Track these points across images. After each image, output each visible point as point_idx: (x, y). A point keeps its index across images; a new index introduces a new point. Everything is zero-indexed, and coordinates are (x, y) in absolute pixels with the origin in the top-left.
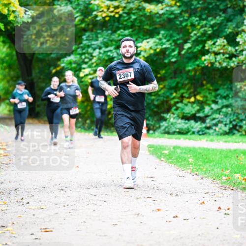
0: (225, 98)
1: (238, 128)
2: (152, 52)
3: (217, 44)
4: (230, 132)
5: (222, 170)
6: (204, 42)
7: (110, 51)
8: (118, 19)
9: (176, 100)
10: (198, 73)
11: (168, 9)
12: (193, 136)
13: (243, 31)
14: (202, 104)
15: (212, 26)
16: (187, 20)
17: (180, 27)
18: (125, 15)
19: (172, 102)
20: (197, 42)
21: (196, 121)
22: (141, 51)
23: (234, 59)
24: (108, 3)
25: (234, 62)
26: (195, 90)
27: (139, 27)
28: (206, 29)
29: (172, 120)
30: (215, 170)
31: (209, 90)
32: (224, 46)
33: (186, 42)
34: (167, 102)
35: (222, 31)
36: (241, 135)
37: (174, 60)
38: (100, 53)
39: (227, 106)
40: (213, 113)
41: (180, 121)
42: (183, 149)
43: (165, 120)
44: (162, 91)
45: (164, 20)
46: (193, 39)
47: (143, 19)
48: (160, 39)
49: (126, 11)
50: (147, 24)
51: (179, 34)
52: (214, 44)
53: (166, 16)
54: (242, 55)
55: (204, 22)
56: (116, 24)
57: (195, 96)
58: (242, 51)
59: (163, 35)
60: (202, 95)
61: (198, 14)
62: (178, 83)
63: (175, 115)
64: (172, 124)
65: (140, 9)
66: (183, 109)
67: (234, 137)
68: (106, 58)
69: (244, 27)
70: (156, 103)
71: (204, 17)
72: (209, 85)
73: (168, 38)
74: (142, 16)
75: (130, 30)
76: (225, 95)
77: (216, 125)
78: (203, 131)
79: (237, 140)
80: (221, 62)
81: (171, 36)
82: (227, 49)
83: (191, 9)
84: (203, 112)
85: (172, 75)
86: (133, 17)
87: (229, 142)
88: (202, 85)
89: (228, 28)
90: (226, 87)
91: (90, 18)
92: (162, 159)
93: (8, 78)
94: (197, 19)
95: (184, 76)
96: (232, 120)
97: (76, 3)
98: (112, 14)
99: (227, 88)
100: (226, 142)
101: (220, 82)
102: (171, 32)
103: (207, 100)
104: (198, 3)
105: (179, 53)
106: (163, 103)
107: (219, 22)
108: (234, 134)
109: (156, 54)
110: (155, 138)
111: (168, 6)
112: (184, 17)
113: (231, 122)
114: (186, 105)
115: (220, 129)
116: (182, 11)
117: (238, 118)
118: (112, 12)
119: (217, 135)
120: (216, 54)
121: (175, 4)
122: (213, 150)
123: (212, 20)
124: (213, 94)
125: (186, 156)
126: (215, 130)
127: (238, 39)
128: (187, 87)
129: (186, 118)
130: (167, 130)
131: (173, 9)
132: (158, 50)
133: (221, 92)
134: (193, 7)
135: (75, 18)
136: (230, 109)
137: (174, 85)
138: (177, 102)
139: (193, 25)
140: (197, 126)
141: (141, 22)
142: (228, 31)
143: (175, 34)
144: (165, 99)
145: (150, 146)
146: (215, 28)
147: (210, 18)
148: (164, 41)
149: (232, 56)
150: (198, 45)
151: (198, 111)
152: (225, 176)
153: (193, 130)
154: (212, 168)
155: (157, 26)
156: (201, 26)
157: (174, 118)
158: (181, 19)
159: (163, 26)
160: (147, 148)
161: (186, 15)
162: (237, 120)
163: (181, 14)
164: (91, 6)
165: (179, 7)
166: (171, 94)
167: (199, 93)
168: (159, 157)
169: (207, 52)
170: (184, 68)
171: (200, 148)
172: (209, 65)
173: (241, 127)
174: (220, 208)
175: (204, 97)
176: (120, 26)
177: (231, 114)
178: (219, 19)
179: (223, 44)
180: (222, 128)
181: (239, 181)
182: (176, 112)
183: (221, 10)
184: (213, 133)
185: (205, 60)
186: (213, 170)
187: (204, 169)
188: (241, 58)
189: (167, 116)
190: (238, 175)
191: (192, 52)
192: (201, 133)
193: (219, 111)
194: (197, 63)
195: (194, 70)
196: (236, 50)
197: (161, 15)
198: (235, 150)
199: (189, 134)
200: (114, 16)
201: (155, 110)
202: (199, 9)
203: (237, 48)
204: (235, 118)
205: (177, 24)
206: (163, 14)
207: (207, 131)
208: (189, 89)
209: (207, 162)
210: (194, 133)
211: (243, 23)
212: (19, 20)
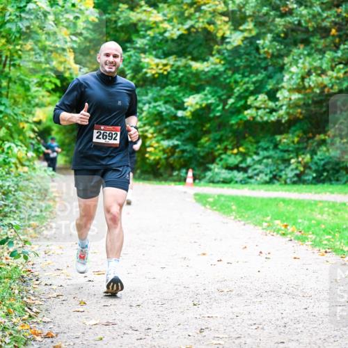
0: (266, 149)
1: (278, 178)
2: (198, 107)
3: (259, 99)
4: (270, 182)
5: (264, 217)
6: (246, 98)
7: (159, 106)
8: (167, 76)
9: (220, 152)
10: (241, 127)
11: (213, 66)
12: (236, 185)
13: (283, 87)
14: (244, 155)
15: (254, 83)
16: (230, 77)
17: (224, 83)
18: (173, 72)
19: (216, 153)
20: (240, 98)
21: (239, 171)
22: (188, 106)
23: (274, 114)
24: (157, 61)
25: (274, 116)
26: (238, 142)
27: (186, 83)
28: (248, 85)
29: (216, 170)
30: (257, 217)
31: (251, 142)
32: (265, 101)
33: (229, 97)
34: (212, 153)
35: (264, 88)
36: (281, 184)
37: (218, 114)
38: (150, 108)
39: (268, 157)
40: (254, 164)
41: (224, 171)
42: (226, 197)
43: (210, 170)
44: (208, 144)
45: (209, 77)
46: (236, 95)
47: (190, 76)
48: (206, 95)
49: (174, 68)
50: (194, 81)
51: (223, 90)
52: (256, 99)
53: (211, 73)
54: (282, 109)
55: (246, 79)
56: (165, 81)
57: (238, 148)
58: (282, 106)
59: (208, 91)
60: (244, 147)
61: (241, 72)
62: (222, 136)
63: (220, 166)
64: (217, 174)
65: (187, 67)
66: (226, 160)
67: (274, 186)
68: (156, 112)
69: (284, 84)
70: (202, 154)
71: (246, 74)
72: (251, 138)
73: (213, 94)
74: (188, 73)
75: (178, 86)
76: (265, 146)
77: (257, 175)
78: (245, 180)
79: (277, 189)
80: (262, 116)
81: (216, 92)
82: (268, 104)
83: (235, 67)
84: (246, 163)
85: (217, 129)
86: (181, 74)
87: (269, 190)
88: (245, 138)
89: (269, 85)
90: (266, 139)
91: (140, 75)
92: (208, 206)
93: (64, 131)
94: (240, 76)
95: (228, 129)
96: (272, 170)
97: (128, 61)
98: (161, 71)
99: (268, 141)
100: (266, 190)
101: (261, 135)
102: (216, 88)
103: (249, 151)
104: (241, 61)
105: (223, 108)
106: (208, 154)
107: (260, 79)
108: (274, 183)
109: (202, 109)
110: (201, 186)
111: (213, 64)
112: (227, 74)
113: (271, 172)
114: (230, 156)
115: (261, 178)
116: (226, 69)
117: (278, 168)
118: (161, 69)
119: (259, 184)
120: (258, 108)
121: (220, 62)
122: (255, 198)
123: (254, 77)
124: (255, 146)
125: (229, 203)
126: (256, 180)
127: (279, 95)
128: (231, 140)
129: (230, 168)
130: (212, 179)
131: (218, 66)
132: (204, 105)
133: (262, 144)
134: (236, 65)
135: (127, 75)
136: (270, 160)
137: (218, 137)
138: (221, 154)
139: (236, 82)
140: (239, 176)
141: (188, 78)
142: (269, 87)
143: (219, 90)
144: (210, 151)
145: (196, 195)
146: (257, 85)
147: (252, 76)
148: (209, 96)
149: (272, 111)
150: (241, 100)
151: (241, 162)
152: (266, 222)
153: (236, 179)
154: (254, 215)
155: (203, 83)
156: (244, 83)
157: (219, 168)
158: (225, 76)
159: (208, 83)
160: (193, 196)
161: (230, 73)
162: (277, 171)
163: (225, 71)
164: (141, 64)
165: (224, 64)
166: (216, 146)
167: (241, 145)
168: (204, 205)
169: (249, 107)
170: (228, 122)
171: (243, 197)
172: (252, 119)
173: (280, 177)
174: (261, 252)
175: (247, 148)
176: (169, 82)
177: (271, 165)
178: (260, 77)
179: (264, 99)
180: (263, 177)
181: (279, 227)
182: (221, 163)
183: (262, 68)
184: (255, 182)
185: (248, 114)
186: (254, 217)
187: (247, 216)
188: (282, 112)
189: (212, 166)
190: (278, 222)
191: (235, 107)
192: (244, 182)
193: (260, 162)
194: (240, 117)
195: (238, 124)
196: (276, 106)
197: (206, 73)
198: (275, 199)
199: (233, 182)
200: (162, 74)
201: (201, 160)
202: (242, 67)
203: (277, 103)
204: (275, 168)
205: (222, 82)
206: (208, 72)
207: (250, 180)
208: (232, 142)
209: (249, 210)
210: (236, 182)
211: (282, 80)
212: (74, 77)
